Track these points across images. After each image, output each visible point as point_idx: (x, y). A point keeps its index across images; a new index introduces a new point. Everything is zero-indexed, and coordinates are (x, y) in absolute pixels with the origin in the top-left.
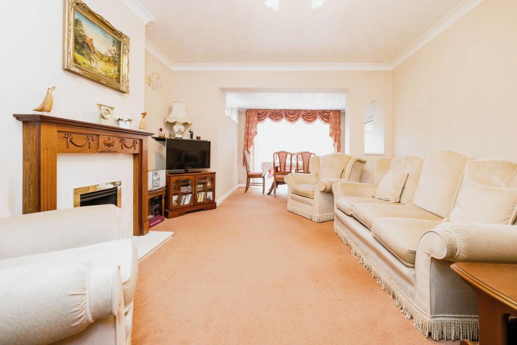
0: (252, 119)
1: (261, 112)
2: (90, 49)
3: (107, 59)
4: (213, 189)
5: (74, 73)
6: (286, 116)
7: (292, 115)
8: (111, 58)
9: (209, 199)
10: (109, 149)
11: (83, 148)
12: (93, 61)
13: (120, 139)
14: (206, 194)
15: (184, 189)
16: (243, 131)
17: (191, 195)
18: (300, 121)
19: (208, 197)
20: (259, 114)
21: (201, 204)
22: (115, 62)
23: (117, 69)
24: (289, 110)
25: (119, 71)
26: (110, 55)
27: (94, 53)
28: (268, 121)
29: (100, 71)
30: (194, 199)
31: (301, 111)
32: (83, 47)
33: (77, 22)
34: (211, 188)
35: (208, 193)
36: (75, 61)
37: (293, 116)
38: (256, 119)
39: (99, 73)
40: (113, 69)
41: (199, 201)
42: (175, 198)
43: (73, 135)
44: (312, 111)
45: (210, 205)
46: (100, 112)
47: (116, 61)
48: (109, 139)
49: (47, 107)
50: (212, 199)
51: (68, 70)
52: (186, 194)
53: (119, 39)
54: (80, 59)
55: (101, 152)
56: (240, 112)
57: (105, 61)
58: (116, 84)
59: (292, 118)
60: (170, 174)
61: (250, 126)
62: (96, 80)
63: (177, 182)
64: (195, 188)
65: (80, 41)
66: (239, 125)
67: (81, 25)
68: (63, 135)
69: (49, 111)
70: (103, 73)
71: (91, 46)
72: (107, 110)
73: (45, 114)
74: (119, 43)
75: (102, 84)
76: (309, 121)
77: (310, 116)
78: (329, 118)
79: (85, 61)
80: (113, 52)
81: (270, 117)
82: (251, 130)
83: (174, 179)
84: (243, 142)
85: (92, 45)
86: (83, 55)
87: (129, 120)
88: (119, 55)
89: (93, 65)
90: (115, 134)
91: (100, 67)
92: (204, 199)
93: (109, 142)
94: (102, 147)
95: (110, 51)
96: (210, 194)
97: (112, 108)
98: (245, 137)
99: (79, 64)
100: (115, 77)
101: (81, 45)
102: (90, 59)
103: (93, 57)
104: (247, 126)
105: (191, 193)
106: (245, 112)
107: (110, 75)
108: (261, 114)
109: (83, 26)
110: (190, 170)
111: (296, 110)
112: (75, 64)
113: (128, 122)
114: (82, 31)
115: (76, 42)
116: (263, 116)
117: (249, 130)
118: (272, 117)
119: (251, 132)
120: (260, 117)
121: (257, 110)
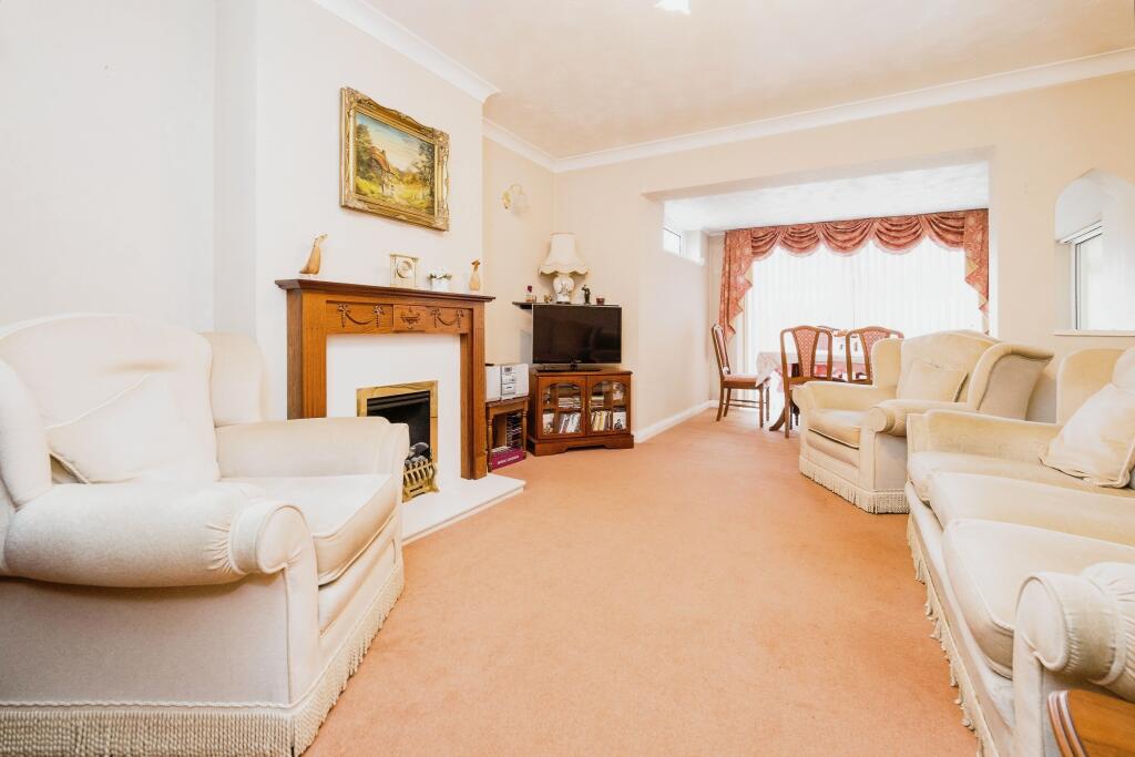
0: (738, 253)
1: (761, 234)
2: (381, 168)
3: (410, 178)
4: (625, 407)
5: (354, 209)
6: (829, 238)
7: (846, 234)
8: (417, 177)
9: (618, 427)
10: (410, 327)
11: (366, 326)
12: (387, 185)
13: (429, 310)
14: (612, 416)
15: (564, 403)
16: (718, 281)
17: (578, 415)
18: (871, 247)
19: (615, 422)
20: (755, 239)
21: (599, 434)
22: (425, 180)
23: (428, 191)
24: (837, 223)
25: (432, 194)
26: (415, 170)
27: (389, 172)
28: (779, 253)
29: (397, 200)
30: (586, 423)
31: (871, 221)
32: (370, 166)
33: (360, 130)
34: (622, 404)
35: (615, 414)
36: (358, 190)
37: (846, 237)
38: (748, 251)
39: (397, 204)
40: (420, 194)
41: (596, 429)
42: (547, 418)
43: (350, 307)
44: (908, 217)
45: (620, 439)
46: (394, 268)
47: (426, 178)
48: (410, 311)
49: (312, 267)
50: (624, 427)
51: (345, 207)
52: (570, 412)
53: (430, 141)
54: (366, 185)
55: (397, 332)
56: (709, 238)
57: (407, 182)
58: (427, 217)
59: (845, 241)
60: (539, 371)
61: (734, 267)
62: (391, 214)
63: (553, 386)
64: (587, 402)
65: (365, 158)
66: (708, 267)
67: (366, 133)
68: (335, 306)
69: (317, 273)
70: (404, 203)
71: (381, 162)
72: (407, 263)
73: (312, 277)
74: (432, 147)
75: (401, 220)
76: (898, 246)
77: (899, 232)
78: (962, 233)
79: (374, 188)
80: (420, 165)
81: (785, 243)
82: (735, 278)
83: (546, 381)
84: (717, 306)
85: (385, 161)
86: (370, 179)
87: (445, 277)
88: (432, 167)
89: (387, 191)
90: (420, 301)
91: (398, 193)
92: (607, 425)
93: (410, 315)
94: (399, 323)
95: (415, 165)
96: (619, 417)
97: (414, 259)
98: (723, 295)
99: (365, 195)
100: (425, 205)
101: (369, 163)
102: (382, 184)
103: (386, 180)
104: (727, 269)
105: (579, 411)
106: (722, 240)
107: (416, 203)
108: (760, 240)
109: (370, 133)
110: (580, 365)
111: (856, 221)
112: (358, 196)
113: (445, 280)
114: (369, 142)
115: (359, 161)
116: (766, 244)
117: (732, 278)
118: (789, 243)
119: (736, 283)
120: (759, 247)
121: (751, 229)
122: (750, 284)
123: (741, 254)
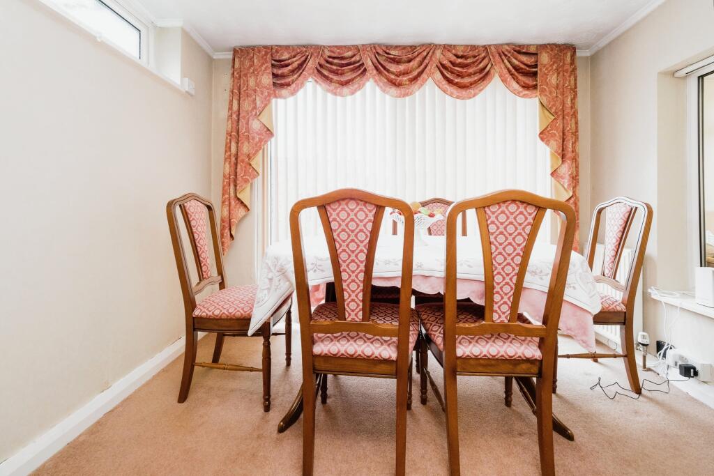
0: (252, 82)
1: (286, 56)
6: (380, 69)
7: (400, 64)
16: (221, 127)
18: (430, 85)
20: (277, 63)
24: (390, 47)
28: (311, 87)
31: (432, 47)
37: (402, 68)
38: (267, 79)
44: (475, 47)
56: (212, 61)
59: (398, 74)
61: (246, 105)
76: (462, 86)
77: (464, 66)
78: (535, 74)
81: (319, 72)
82: (247, 122)
84: (220, 168)
98: (228, 149)
104: (235, 106)
108: (285, 65)
111: (413, 48)
116: (293, 71)
117: (242, 121)
118: (326, 73)
119: (248, 130)
120: (283, 76)
121: (271, 48)
122: (269, 132)
123: (257, 85)
